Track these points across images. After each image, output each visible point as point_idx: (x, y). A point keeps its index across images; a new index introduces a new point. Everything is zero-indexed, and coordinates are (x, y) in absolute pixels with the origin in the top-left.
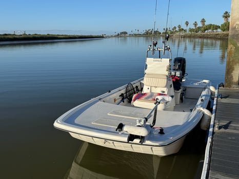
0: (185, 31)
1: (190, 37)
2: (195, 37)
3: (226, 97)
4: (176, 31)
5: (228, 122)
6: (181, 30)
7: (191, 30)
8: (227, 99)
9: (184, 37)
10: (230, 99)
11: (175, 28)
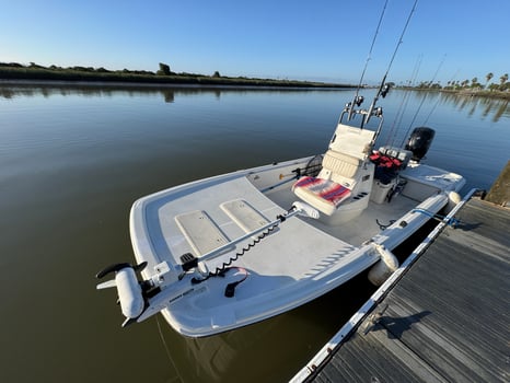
0: (482, 87)
1: (485, 96)
2: (494, 97)
3: (467, 228)
4: (468, 87)
5: (419, 311)
6: (475, 85)
7: (492, 87)
8: (469, 233)
9: (476, 96)
10: (477, 236)
11: (467, 81)
